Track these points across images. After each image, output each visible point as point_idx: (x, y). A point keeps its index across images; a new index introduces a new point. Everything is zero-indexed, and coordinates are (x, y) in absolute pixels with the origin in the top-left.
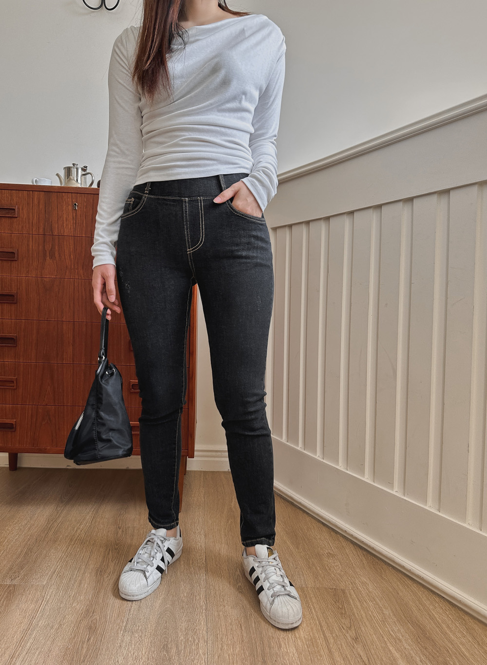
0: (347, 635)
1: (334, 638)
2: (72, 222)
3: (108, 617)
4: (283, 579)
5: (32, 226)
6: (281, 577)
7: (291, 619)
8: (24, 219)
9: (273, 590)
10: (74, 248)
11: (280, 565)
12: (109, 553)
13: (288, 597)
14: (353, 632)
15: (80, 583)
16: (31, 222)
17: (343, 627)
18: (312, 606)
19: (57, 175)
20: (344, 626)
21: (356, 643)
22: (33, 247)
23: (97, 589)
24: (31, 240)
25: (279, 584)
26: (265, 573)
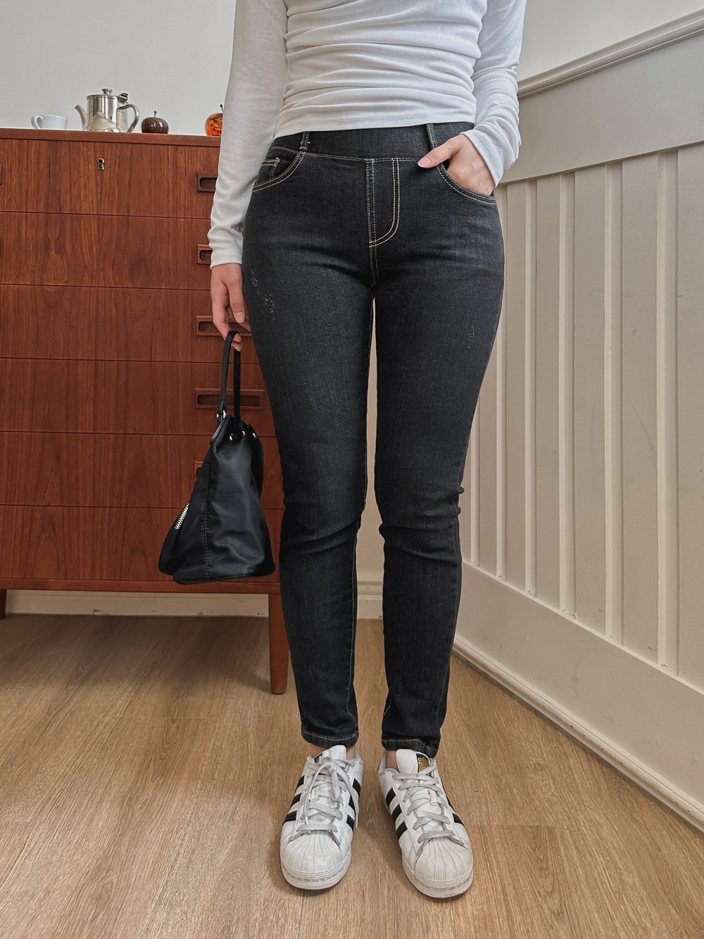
0: (544, 906)
1: (522, 912)
2: (94, 190)
3: (133, 880)
4: (442, 809)
5: (26, 198)
6: (438, 807)
7: (450, 880)
8: (13, 187)
9: (423, 829)
10: (99, 234)
11: (440, 786)
12: (148, 767)
13: (448, 842)
14: (556, 901)
15: (91, 820)
16: (24, 191)
17: (539, 892)
18: (493, 859)
19: (78, 108)
20: (541, 891)
21: (557, 920)
22: (28, 235)
23: (119, 830)
24: (24, 222)
25: (433, 820)
26: (411, 800)
